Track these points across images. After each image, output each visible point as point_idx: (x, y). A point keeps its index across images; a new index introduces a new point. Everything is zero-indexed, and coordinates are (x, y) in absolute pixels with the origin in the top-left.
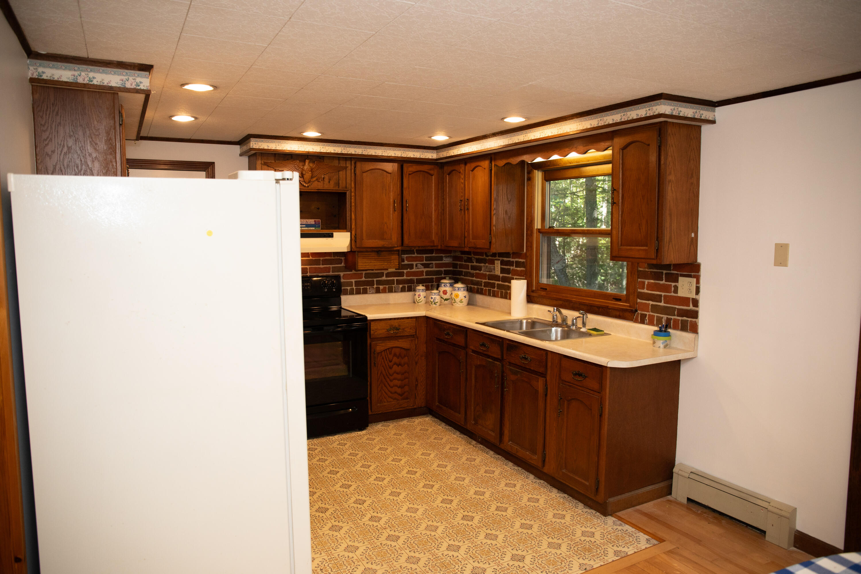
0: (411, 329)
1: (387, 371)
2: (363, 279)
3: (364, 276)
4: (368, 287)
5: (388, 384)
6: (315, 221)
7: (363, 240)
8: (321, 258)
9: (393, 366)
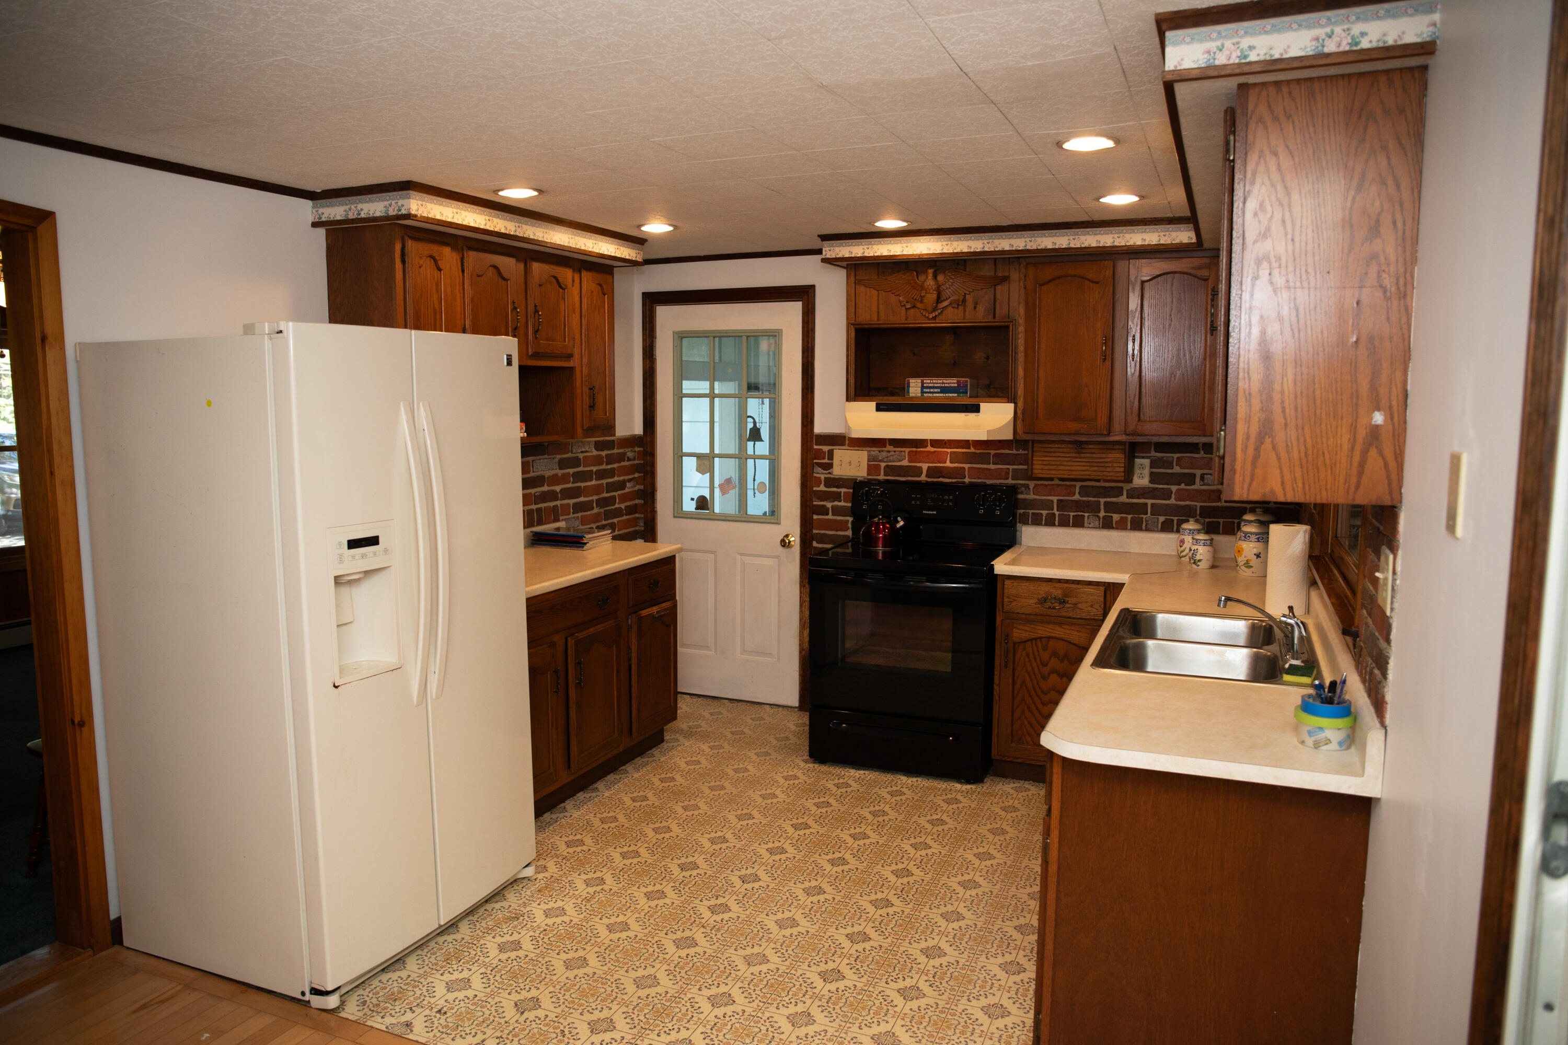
0: (1092, 606)
1: (1035, 682)
2: (1077, 497)
3: (1077, 491)
4: (1086, 515)
5: (1037, 708)
6: (958, 382)
7: (1037, 418)
8: (993, 452)
9: (1049, 675)
